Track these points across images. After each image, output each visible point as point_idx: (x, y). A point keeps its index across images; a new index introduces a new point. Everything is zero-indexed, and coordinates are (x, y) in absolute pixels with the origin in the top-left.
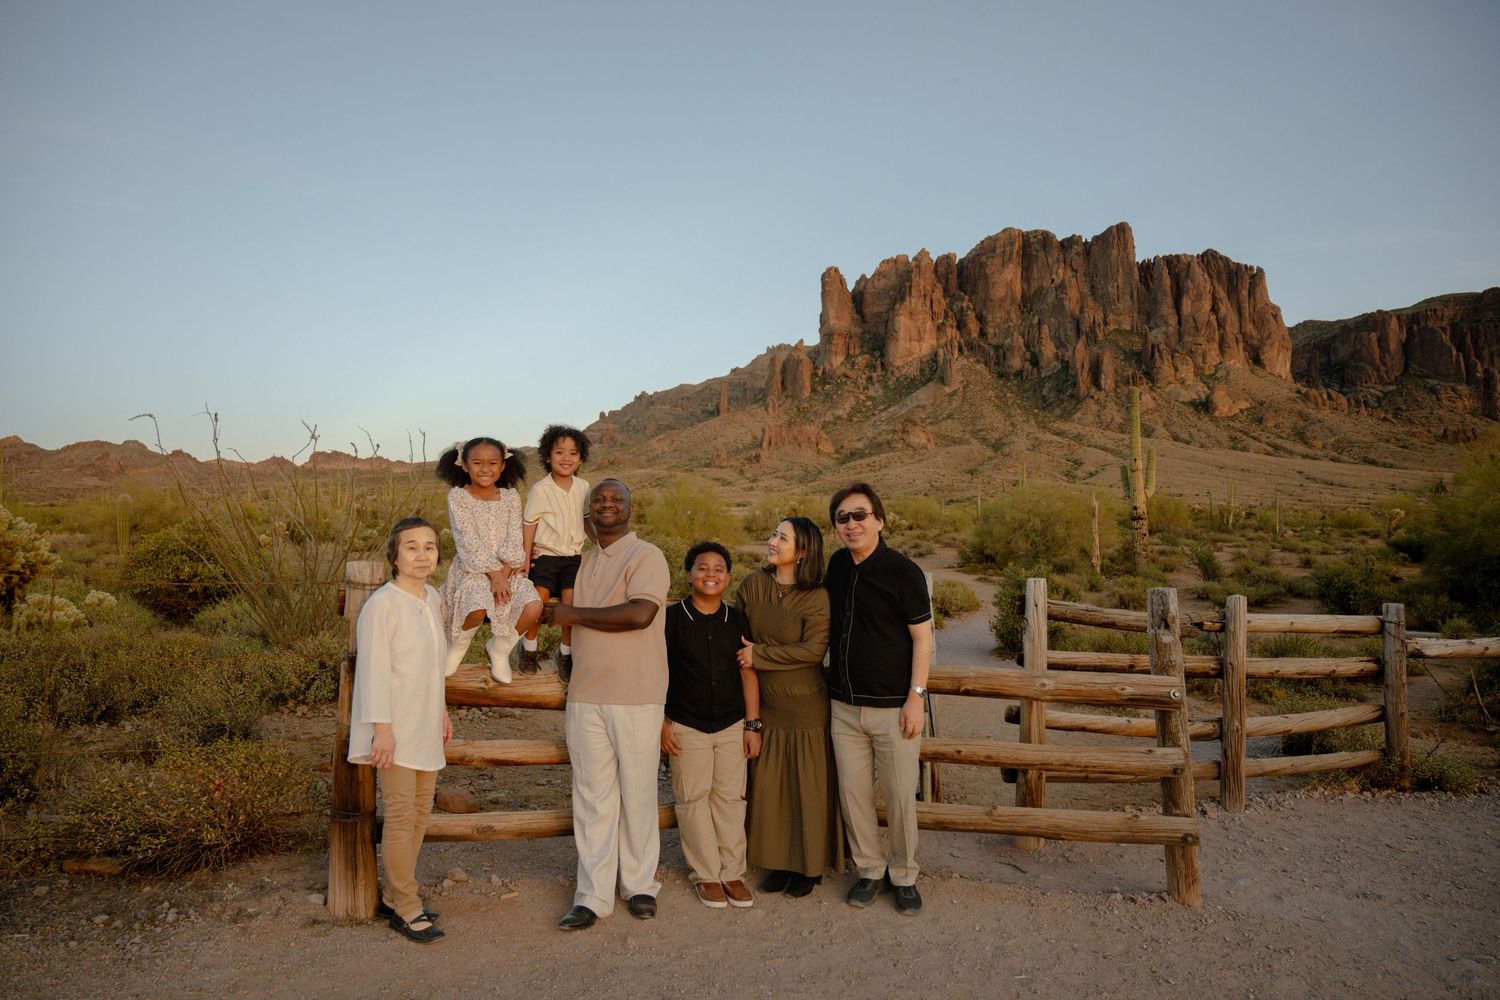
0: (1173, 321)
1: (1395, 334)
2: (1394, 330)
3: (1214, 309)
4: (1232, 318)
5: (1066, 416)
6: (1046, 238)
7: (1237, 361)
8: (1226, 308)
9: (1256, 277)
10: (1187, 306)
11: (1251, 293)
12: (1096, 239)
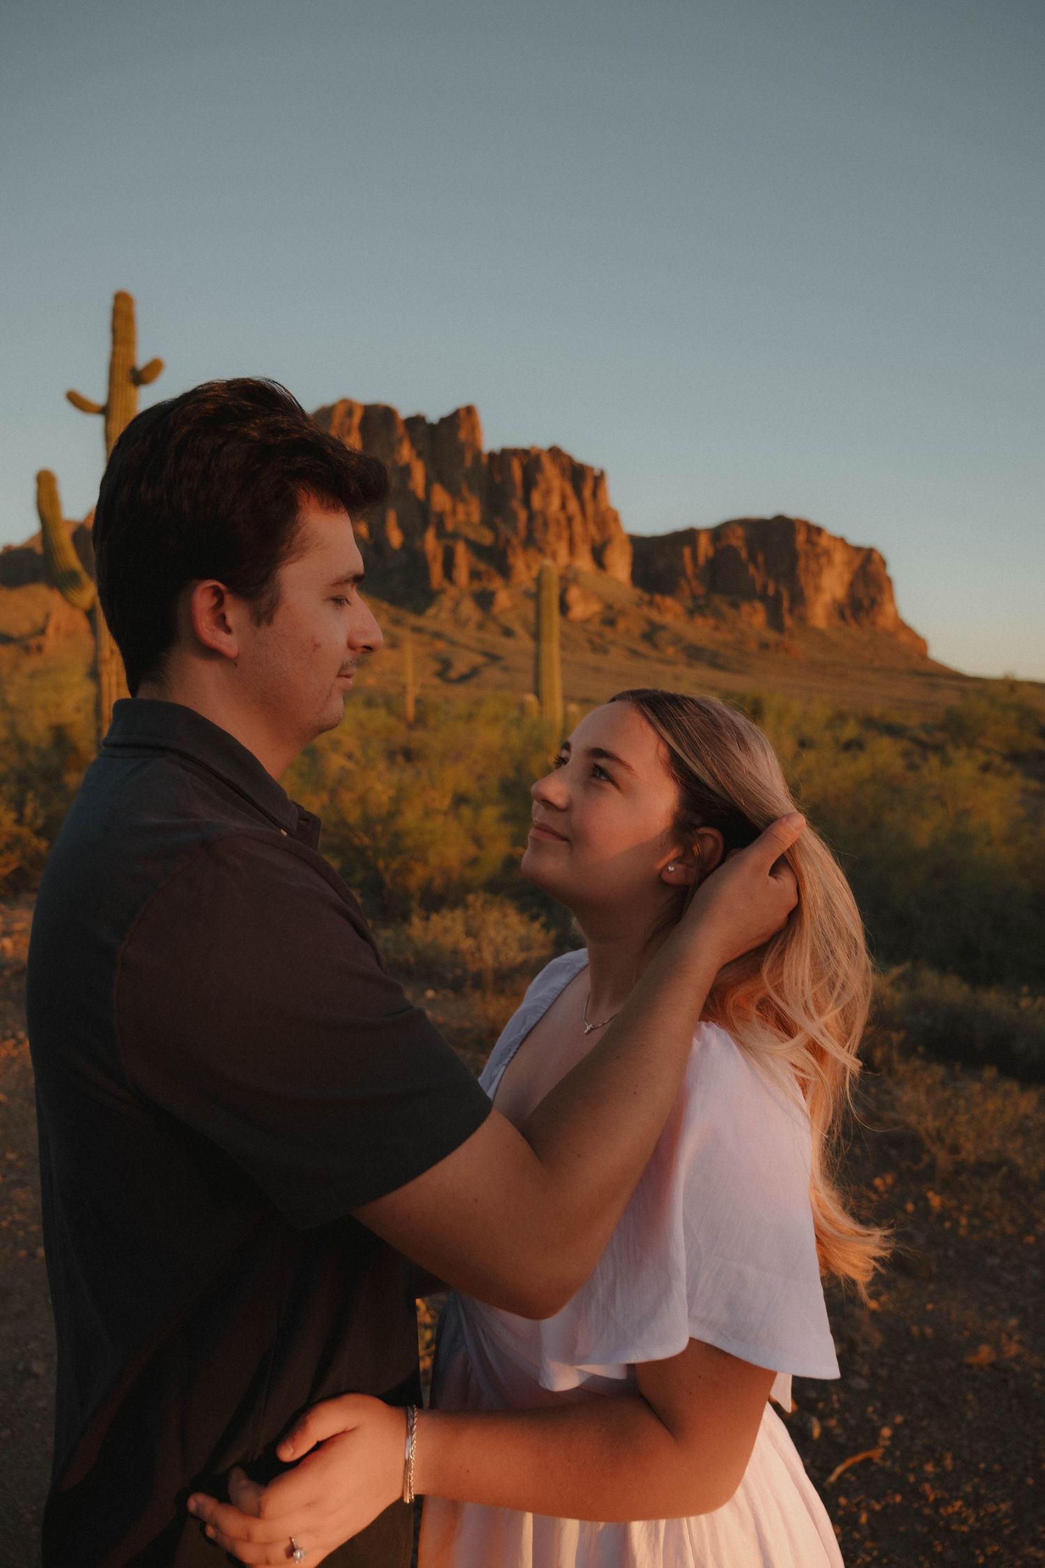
0: (522, 515)
1: (704, 546)
2: (704, 543)
3: (563, 506)
4: (578, 521)
5: (419, 610)
6: (387, 414)
7: (584, 563)
8: (573, 506)
9: (599, 480)
10: (537, 500)
11: (595, 494)
12: (443, 421)
